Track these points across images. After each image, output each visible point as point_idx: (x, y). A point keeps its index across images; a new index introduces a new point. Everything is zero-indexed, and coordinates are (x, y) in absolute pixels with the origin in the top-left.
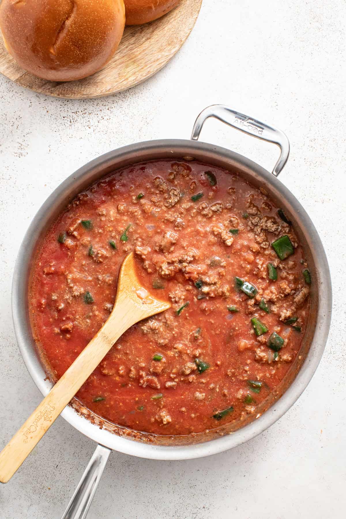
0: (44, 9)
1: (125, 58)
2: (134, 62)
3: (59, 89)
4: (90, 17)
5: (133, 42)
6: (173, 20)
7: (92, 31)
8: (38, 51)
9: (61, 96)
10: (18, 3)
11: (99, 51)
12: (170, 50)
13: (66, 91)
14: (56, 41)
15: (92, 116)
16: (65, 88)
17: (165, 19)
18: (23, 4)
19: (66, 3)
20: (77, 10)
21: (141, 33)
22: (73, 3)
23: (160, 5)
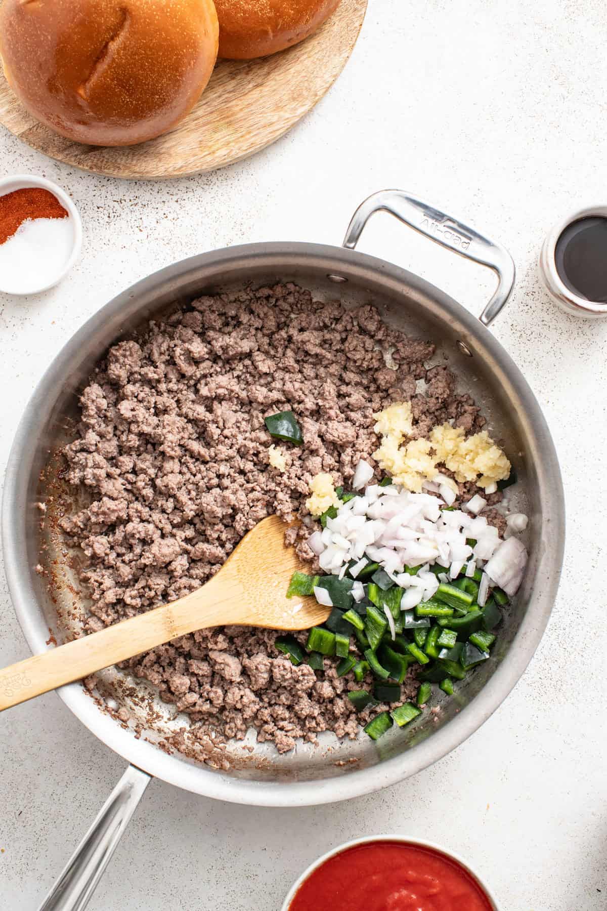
0: (74, 18)
1: (214, 115)
2: (230, 124)
3: (93, 158)
4: (151, 40)
5: (231, 90)
6: (305, 56)
7: (153, 65)
8: (57, 90)
9: (95, 170)
10: (29, 2)
11: (165, 100)
12: (295, 109)
13: (104, 163)
14: (89, 76)
15: (147, 210)
16: (104, 157)
17: (292, 55)
18: (38, 5)
19: (112, 11)
20: (131, 26)
21: (247, 74)
22: (125, 12)
23: (283, 29)
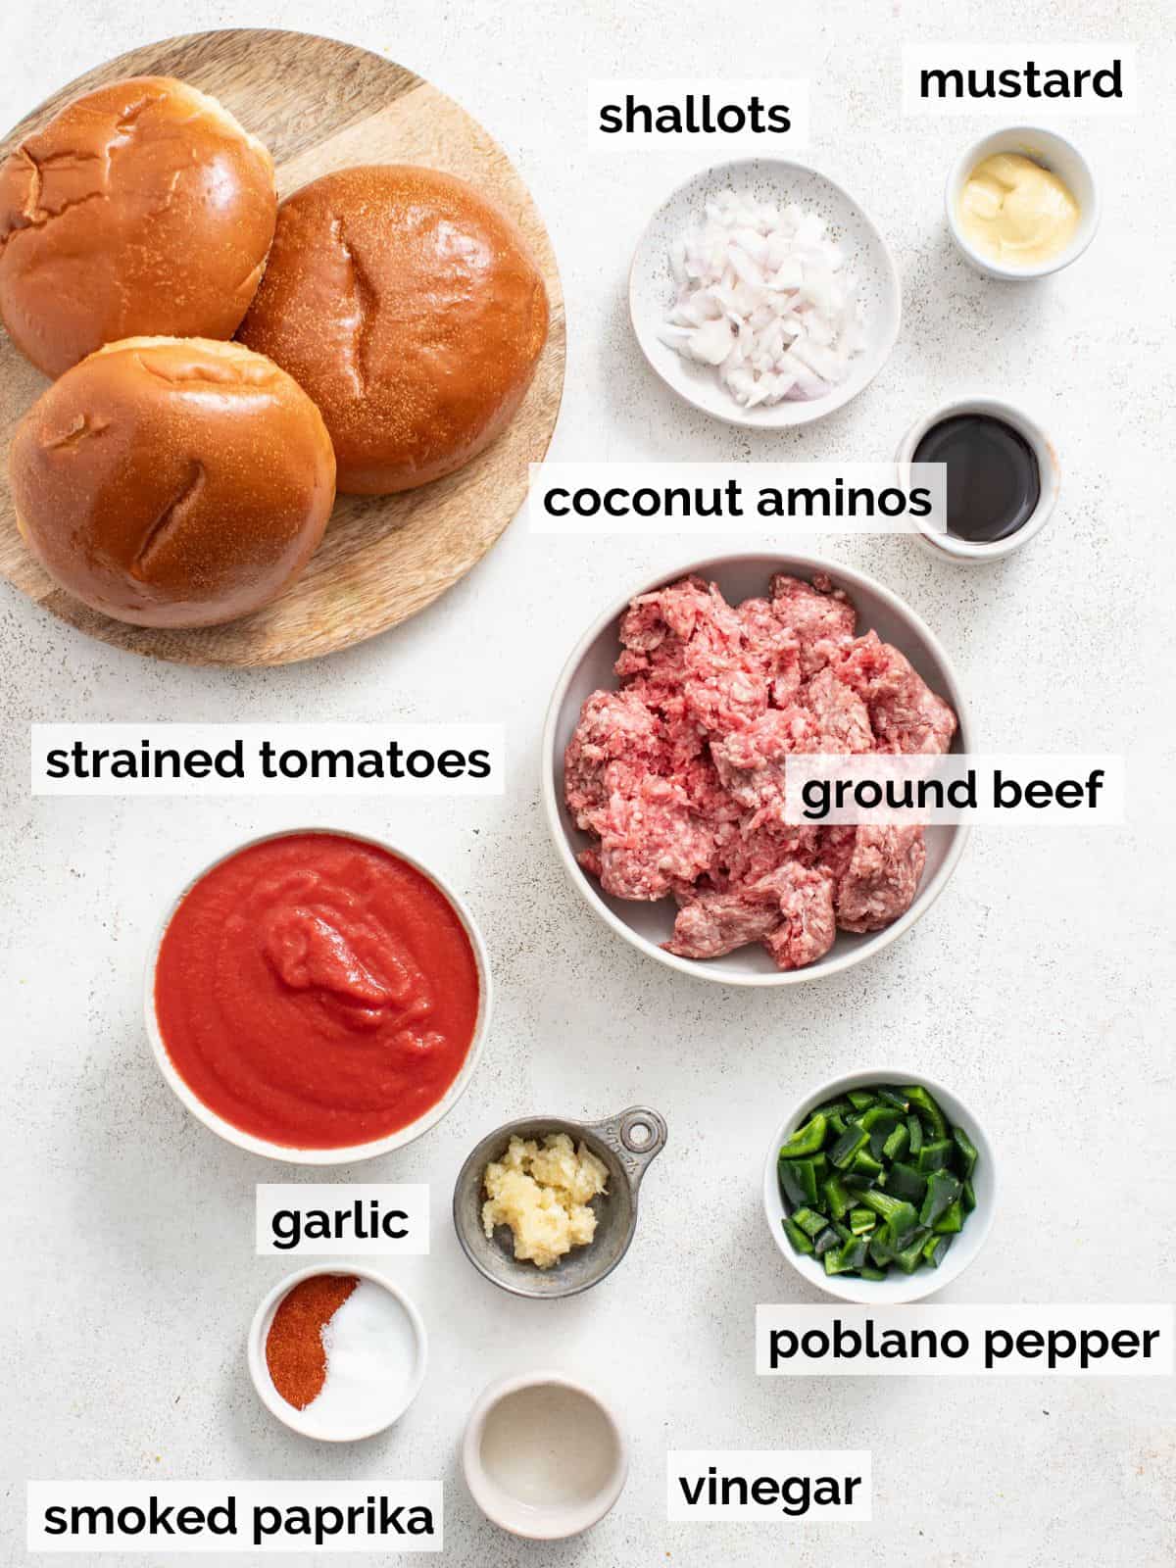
0: (123, 474)
1: (331, 574)
2: (353, 587)
4: (238, 502)
5: (357, 533)
6: (467, 484)
8: (99, 566)
10: (57, 446)
12: (450, 566)
13: (166, 645)
14: (146, 549)
18: (72, 452)
19: (179, 465)
20: (207, 485)
21: (380, 510)
22: (195, 467)
23: (431, 459)
